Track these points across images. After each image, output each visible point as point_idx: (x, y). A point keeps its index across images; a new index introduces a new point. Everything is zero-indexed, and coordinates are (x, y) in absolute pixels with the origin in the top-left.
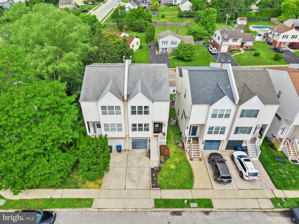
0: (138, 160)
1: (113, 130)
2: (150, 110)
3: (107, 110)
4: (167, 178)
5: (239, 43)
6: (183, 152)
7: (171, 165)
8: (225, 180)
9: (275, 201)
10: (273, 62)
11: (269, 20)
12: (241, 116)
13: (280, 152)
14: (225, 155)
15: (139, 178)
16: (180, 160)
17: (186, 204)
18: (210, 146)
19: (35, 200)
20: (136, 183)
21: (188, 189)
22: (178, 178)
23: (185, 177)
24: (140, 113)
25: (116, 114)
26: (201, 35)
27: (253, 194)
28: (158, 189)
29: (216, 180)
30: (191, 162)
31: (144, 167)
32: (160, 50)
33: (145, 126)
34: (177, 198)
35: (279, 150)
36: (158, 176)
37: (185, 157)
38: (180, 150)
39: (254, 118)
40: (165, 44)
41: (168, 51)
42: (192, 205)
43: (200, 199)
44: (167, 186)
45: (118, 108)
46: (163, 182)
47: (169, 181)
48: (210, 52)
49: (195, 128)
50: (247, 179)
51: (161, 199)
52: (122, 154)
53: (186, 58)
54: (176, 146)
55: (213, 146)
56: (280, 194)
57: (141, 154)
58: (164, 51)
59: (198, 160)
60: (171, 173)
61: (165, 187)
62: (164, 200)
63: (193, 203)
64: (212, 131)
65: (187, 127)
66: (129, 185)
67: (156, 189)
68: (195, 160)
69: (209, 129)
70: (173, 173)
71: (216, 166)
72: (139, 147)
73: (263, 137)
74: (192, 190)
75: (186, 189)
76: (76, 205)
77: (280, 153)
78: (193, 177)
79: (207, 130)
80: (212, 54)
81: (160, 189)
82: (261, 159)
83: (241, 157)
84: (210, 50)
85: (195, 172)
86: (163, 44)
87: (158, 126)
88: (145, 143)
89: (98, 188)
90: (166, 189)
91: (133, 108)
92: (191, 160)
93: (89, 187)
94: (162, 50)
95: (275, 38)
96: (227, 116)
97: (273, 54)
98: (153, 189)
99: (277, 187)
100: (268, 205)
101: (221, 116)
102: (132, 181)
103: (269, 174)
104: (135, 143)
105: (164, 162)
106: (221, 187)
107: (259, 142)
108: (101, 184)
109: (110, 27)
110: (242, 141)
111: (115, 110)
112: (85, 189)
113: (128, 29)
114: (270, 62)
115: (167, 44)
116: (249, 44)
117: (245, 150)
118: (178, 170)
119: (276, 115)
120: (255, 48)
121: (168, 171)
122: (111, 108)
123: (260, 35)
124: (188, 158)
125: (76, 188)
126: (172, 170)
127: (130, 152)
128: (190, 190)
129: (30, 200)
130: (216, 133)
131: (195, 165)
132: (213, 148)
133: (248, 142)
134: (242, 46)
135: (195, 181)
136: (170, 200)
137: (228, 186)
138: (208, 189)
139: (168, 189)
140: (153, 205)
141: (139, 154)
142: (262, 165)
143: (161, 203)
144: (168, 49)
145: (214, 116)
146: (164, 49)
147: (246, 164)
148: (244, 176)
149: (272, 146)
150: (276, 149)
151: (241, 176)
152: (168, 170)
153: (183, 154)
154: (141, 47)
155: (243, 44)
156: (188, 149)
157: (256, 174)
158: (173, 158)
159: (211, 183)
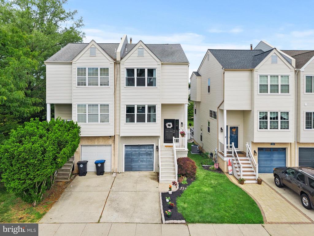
0: (136, 183)
2: (158, 76)
3: (87, 76)
12: (307, 91)
15: (135, 206)
20: (128, 213)
25: (101, 85)
28: (179, 222)
29: (310, 209)
33: (149, 111)
45: (105, 71)
49: (234, 130)
52: (105, 177)
64: (267, 122)
65: (221, 128)
68: (249, 183)
69: (260, 119)
72: (139, 167)
74: (264, 225)
85: (255, 198)
87: (171, 126)
91: (130, 72)
92: (241, 182)
104: (132, 155)
105: (188, 185)
111: (99, 76)
121: (197, 194)
122: (94, 71)
124: (234, 181)
126: (207, 193)
127: (120, 175)
128: (260, 225)
130: (274, 126)
139: (204, 222)
156: (230, 168)
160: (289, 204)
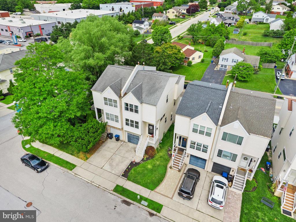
0: (127, 152)
1: (112, 120)
2: (139, 109)
3: (108, 102)
4: (139, 173)
6: (168, 159)
7: (149, 165)
12: (223, 139)
13: (276, 196)
14: (208, 176)
15: (117, 165)
16: (160, 164)
17: (138, 200)
18: (196, 162)
19: (44, 152)
20: (113, 168)
21: (149, 189)
22: (147, 177)
23: (154, 179)
24: (131, 110)
25: (114, 107)
26: (272, 58)
28: (125, 178)
30: (169, 169)
31: (127, 158)
32: (219, 66)
33: (136, 124)
34: (135, 192)
36: (133, 169)
37: (167, 164)
38: (167, 157)
39: (237, 145)
40: (225, 61)
41: (227, 68)
42: (143, 202)
43: (153, 201)
44: (134, 180)
45: (115, 101)
46: (132, 175)
47: (138, 176)
49: (185, 140)
51: (122, 187)
52: (118, 143)
53: (240, 78)
54: (167, 152)
55: (199, 163)
57: (132, 148)
58: (223, 68)
59: (177, 170)
60: (144, 171)
61: (132, 179)
62: (124, 188)
63: (145, 202)
64: (195, 146)
65: (178, 137)
66: (107, 167)
67: (124, 178)
68: (174, 169)
69: (190, 143)
70: (146, 172)
72: (134, 142)
74: (152, 191)
75: (148, 188)
76: (64, 165)
77: (275, 198)
78: (161, 182)
81: (126, 179)
82: (245, 194)
85: (166, 178)
86: (223, 61)
87: (152, 128)
88: (138, 139)
89: (84, 160)
90: (131, 181)
91: (127, 104)
92: (171, 168)
93: (79, 157)
94: (221, 67)
96: (209, 134)
98: (122, 177)
101: (202, 132)
102: (111, 165)
104: (131, 137)
105: (145, 161)
106: (181, 200)
108: (88, 158)
109: (187, 39)
110: (230, 169)
111: (113, 103)
112: (76, 157)
113: (202, 43)
115: (227, 61)
118: (152, 171)
122: (110, 100)
124: (169, 166)
125: (72, 154)
126: (147, 169)
127: (125, 143)
128: (151, 191)
129: (42, 151)
130: (198, 149)
131: (171, 173)
132: (199, 165)
135: (161, 186)
136: (128, 190)
137: (186, 202)
138: (167, 197)
139: (133, 182)
140: (113, 188)
141: (131, 147)
142: (241, 200)
143: (120, 189)
144: (227, 67)
145: (195, 131)
146: (224, 66)
149: (270, 187)
150: (273, 193)
152: (144, 168)
153: (167, 161)
154: (203, 61)
156: (173, 158)
157: (220, 203)
158: (156, 161)
159: (174, 194)
160: (175, 187)
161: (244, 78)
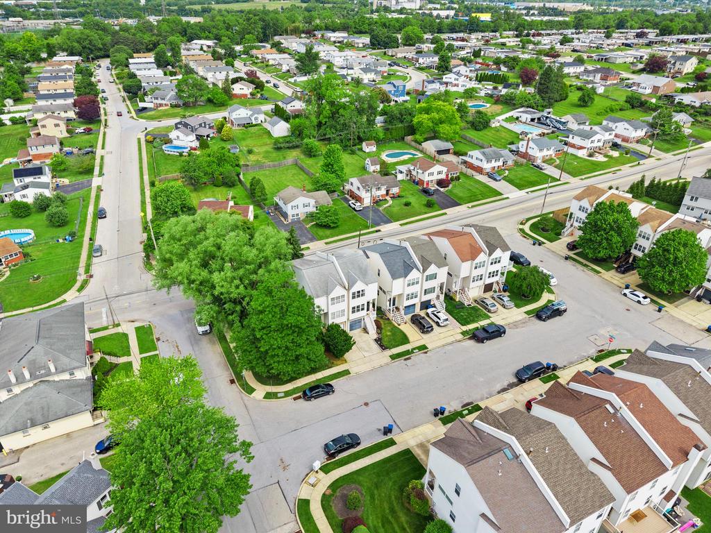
1: (339, 316)
2: (366, 292)
3: (335, 301)
4: (389, 342)
5: (383, 192)
7: (386, 333)
8: (430, 329)
9: (463, 333)
10: (426, 209)
11: (403, 139)
12: (427, 280)
14: (422, 314)
15: (370, 348)
16: (391, 329)
17: (411, 352)
18: (409, 311)
20: (370, 352)
22: (397, 339)
23: (400, 337)
24: (359, 296)
25: (341, 302)
27: (449, 333)
29: (423, 332)
30: (400, 327)
32: (290, 218)
33: (362, 307)
34: (403, 351)
35: (457, 300)
36: (382, 342)
37: (394, 325)
38: (387, 322)
39: (434, 280)
42: (415, 351)
43: (418, 346)
44: (392, 346)
45: (343, 296)
46: (387, 345)
47: (392, 343)
48: (354, 209)
49: (394, 299)
50: (442, 325)
51: (393, 354)
55: (411, 310)
56: (464, 328)
57: (359, 333)
59: (404, 324)
62: (395, 354)
64: (409, 298)
66: (366, 354)
67: (386, 350)
69: (406, 296)
70: (391, 338)
71: (420, 323)
72: (355, 328)
73: (444, 292)
75: (406, 344)
76: (339, 376)
77: (458, 302)
78: (407, 336)
79: (405, 298)
80: (356, 211)
81: (388, 349)
82: (447, 310)
83: (434, 311)
84: (353, 206)
85: (406, 332)
86: (292, 209)
88: (360, 322)
89: (346, 363)
90: (392, 348)
92: (399, 325)
93: (339, 364)
94: (292, 217)
95: (420, 176)
96: (417, 283)
97: (424, 199)
98: (384, 351)
99: (463, 325)
100: (460, 337)
101: (413, 284)
102: (366, 351)
103: (455, 319)
104: (352, 324)
105: (381, 333)
106: (428, 335)
107: (442, 297)
108: (346, 360)
110: (430, 300)
111: (341, 299)
112: (336, 367)
113: (205, 184)
114: (423, 211)
116: (395, 190)
117: (435, 307)
118: (393, 334)
119: (448, 273)
120: (403, 194)
122: (338, 298)
123: (401, 172)
124: (396, 325)
125: (329, 368)
126: (390, 336)
130: (412, 298)
131: (403, 328)
132: (411, 312)
133: (435, 299)
134: (387, 194)
135: (409, 337)
136: (399, 353)
137: (431, 334)
138: (420, 339)
139: (394, 348)
140: (390, 359)
142: (448, 314)
143: (395, 356)
144: (300, 215)
145: (409, 285)
146: (295, 215)
147: (439, 315)
148: (441, 324)
149: (451, 299)
150: (455, 300)
151: (438, 324)
152: (387, 336)
153: (391, 323)
155: (388, 191)
157: (447, 320)
158: (387, 328)
159: (420, 336)
161: (336, 223)
